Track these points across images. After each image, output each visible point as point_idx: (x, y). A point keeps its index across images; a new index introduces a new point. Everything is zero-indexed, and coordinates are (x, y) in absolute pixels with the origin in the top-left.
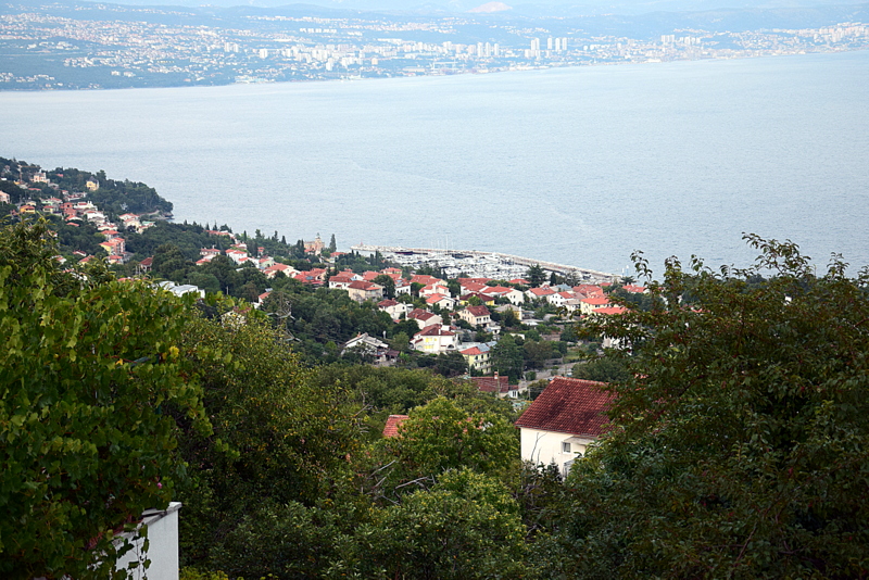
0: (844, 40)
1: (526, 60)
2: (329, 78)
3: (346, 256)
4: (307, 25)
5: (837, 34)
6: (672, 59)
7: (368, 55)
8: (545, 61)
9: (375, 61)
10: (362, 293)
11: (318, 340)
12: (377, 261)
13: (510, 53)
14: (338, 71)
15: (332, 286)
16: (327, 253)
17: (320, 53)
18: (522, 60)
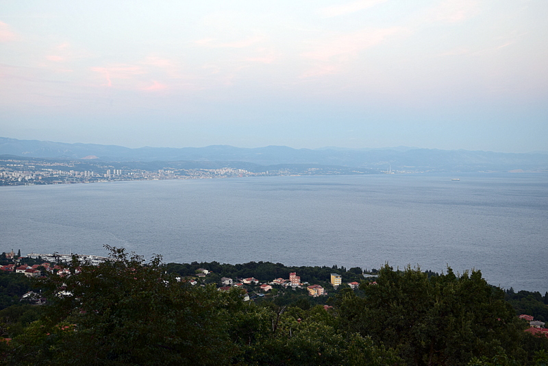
0: (225, 174)
1: (105, 178)
2: (20, 185)
3: (25, 258)
4: (10, 163)
5: (223, 171)
6: (163, 179)
7: (37, 175)
8: (112, 179)
9: (40, 178)
10: (31, 274)
11: (10, 295)
12: (39, 260)
13: (98, 175)
14: (24, 182)
15: (17, 271)
16: (16, 258)
17: (15, 174)
18: (103, 178)
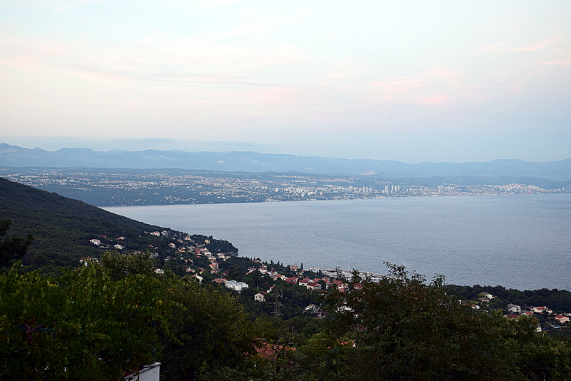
0: (513, 191)
1: (383, 194)
2: (303, 200)
3: (307, 272)
4: (295, 179)
5: (510, 188)
6: (443, 195)
7: (318, 191)
8: (390, 195)
9: (321, 193)
10: (312, 287)
11: (294, 306)
12: (320, 275)
13: (376, 191)
14: (307, 197)
15: (300, 284)
16: (299, 271)
17: (299, 190)
18: (381, 194)
